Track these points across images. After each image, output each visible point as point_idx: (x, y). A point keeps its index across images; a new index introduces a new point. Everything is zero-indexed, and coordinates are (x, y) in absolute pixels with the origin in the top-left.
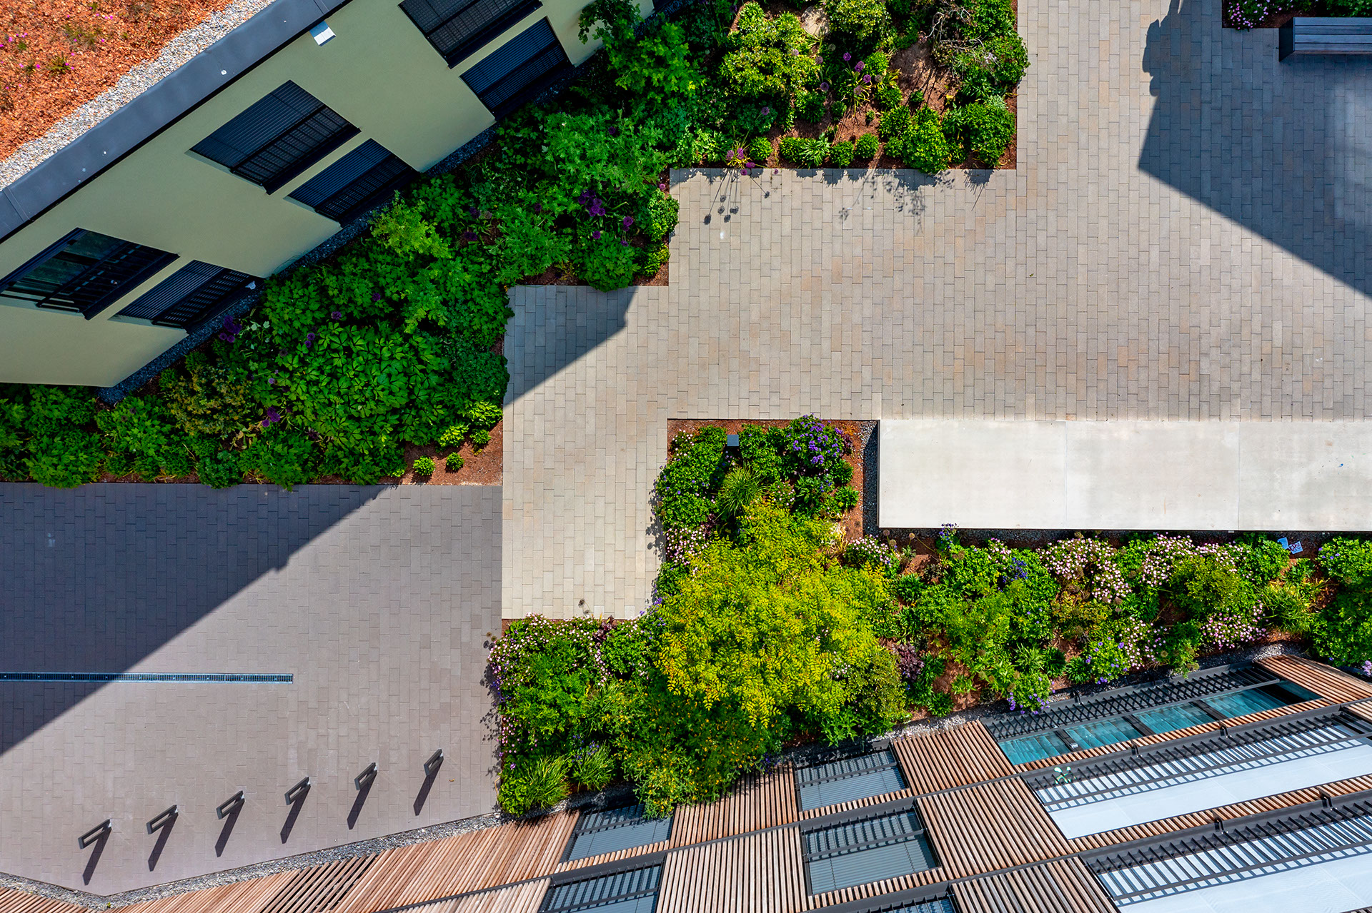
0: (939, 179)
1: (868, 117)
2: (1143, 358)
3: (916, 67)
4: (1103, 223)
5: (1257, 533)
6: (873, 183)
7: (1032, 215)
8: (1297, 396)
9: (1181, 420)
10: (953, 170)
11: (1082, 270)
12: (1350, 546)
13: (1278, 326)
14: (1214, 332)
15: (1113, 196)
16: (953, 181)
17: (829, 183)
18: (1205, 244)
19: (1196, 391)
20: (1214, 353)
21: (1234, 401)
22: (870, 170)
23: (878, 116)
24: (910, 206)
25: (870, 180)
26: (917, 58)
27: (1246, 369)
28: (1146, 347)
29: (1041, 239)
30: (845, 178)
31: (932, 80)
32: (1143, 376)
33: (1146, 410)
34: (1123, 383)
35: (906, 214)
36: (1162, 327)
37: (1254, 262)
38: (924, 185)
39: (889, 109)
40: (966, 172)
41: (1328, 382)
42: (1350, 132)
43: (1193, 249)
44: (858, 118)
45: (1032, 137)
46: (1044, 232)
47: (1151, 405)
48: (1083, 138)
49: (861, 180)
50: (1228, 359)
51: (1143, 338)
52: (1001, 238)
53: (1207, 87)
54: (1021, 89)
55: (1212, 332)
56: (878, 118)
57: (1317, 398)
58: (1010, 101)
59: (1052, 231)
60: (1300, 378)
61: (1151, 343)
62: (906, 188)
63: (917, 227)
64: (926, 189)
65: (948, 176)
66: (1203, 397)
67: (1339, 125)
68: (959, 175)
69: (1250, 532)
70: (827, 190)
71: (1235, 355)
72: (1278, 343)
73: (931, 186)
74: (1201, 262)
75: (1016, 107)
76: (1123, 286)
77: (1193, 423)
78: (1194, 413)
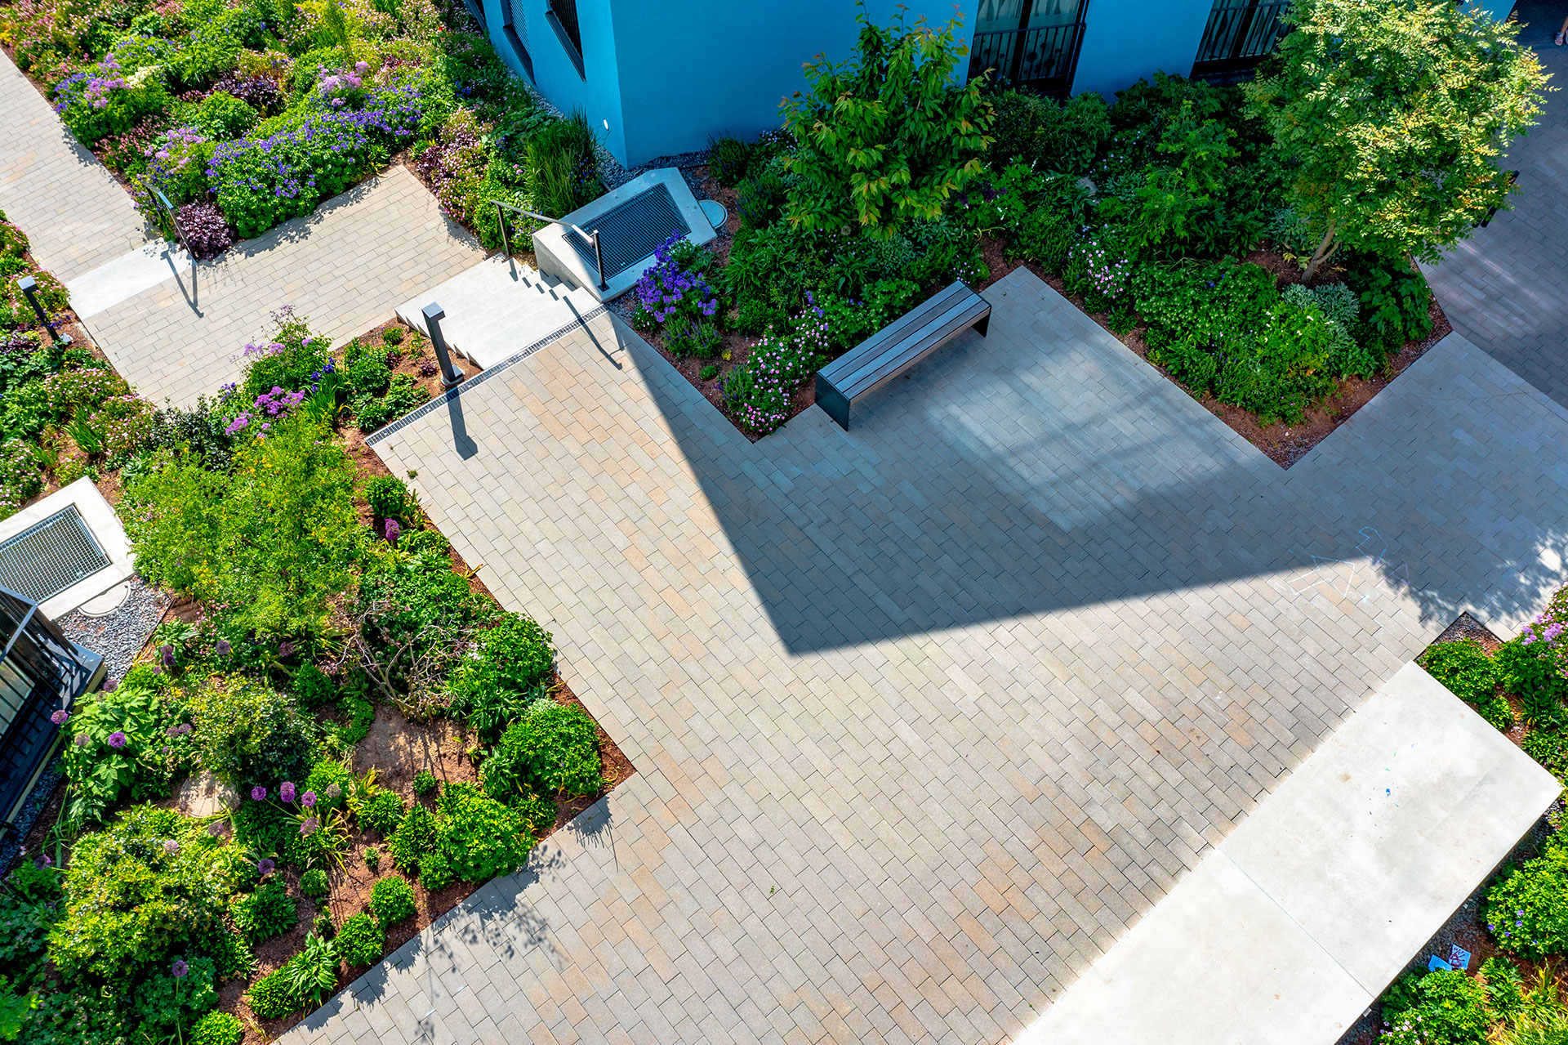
0: (538, 866)
1: (369, 861)
2: (1017, 875)
3: (398, 749)
4: (808, 747)
5: (1398, 982)
6: (442, 948)
7: (705, 811)
8: (1244, 759)
9: (1144, 915)
10: (549, 838)
11: (833, 827)
12: (1517, 889)
13: (1132, 696)
14: (1068, 765)
15: (792, 708)
16: (559, 854)
17: (370, 1002)
18: (955, 673)
19: (1124, 861)
20: (1095, 791)
21: (1179, 831)
22: (423, 933)
23: (384, 851)
24: (523, 937)
25: (432, 947)
26: (392, 736)
27: (1153, 779)
28: (1007, 857)
29: (745, 831)
30: (392, 973)
31: (433, 747)
32: (1041, 899)
33: (1090, 943)
34: (1025, 932)
35: (524, 952)
36: (1003, 815)
37: (1031, 647)
38: (521, 890)
39: (393, 829)
40: (570, 828)
41: (1259, 714)
42: (989, 441)
43: (946, 690)
44: (356, 873)
45: (626, 715)
46: (742, 819)
47: (1089, 929)
48: (693, 669)
49: (419, 959)
50: (1120, 785)
51: (993, 848)
52: (688, 876)
53: (791, 509)
54: (565, 672)
55: (1067, 769)
56: (386, 852)
57: (1267, 742)
58: (561, 697)
59: (750, 810)
60: (1225, 736)
61: (1008, 846)
62: (496, 916)
63: (554, 958)
64: (529, 896)
65: (547, 853)
66: (1141, 858)
67: (972, 445)
68: (562, 840)
69: (1388, 991)
70: (375, 1014)
71: (1123, 773)
72: (1154, 716)
73: (533, 885)
74: (972, 697)
75: (575, 697)
76: (904, 803)
77: (1163, 904)
78: (1152, 890)
